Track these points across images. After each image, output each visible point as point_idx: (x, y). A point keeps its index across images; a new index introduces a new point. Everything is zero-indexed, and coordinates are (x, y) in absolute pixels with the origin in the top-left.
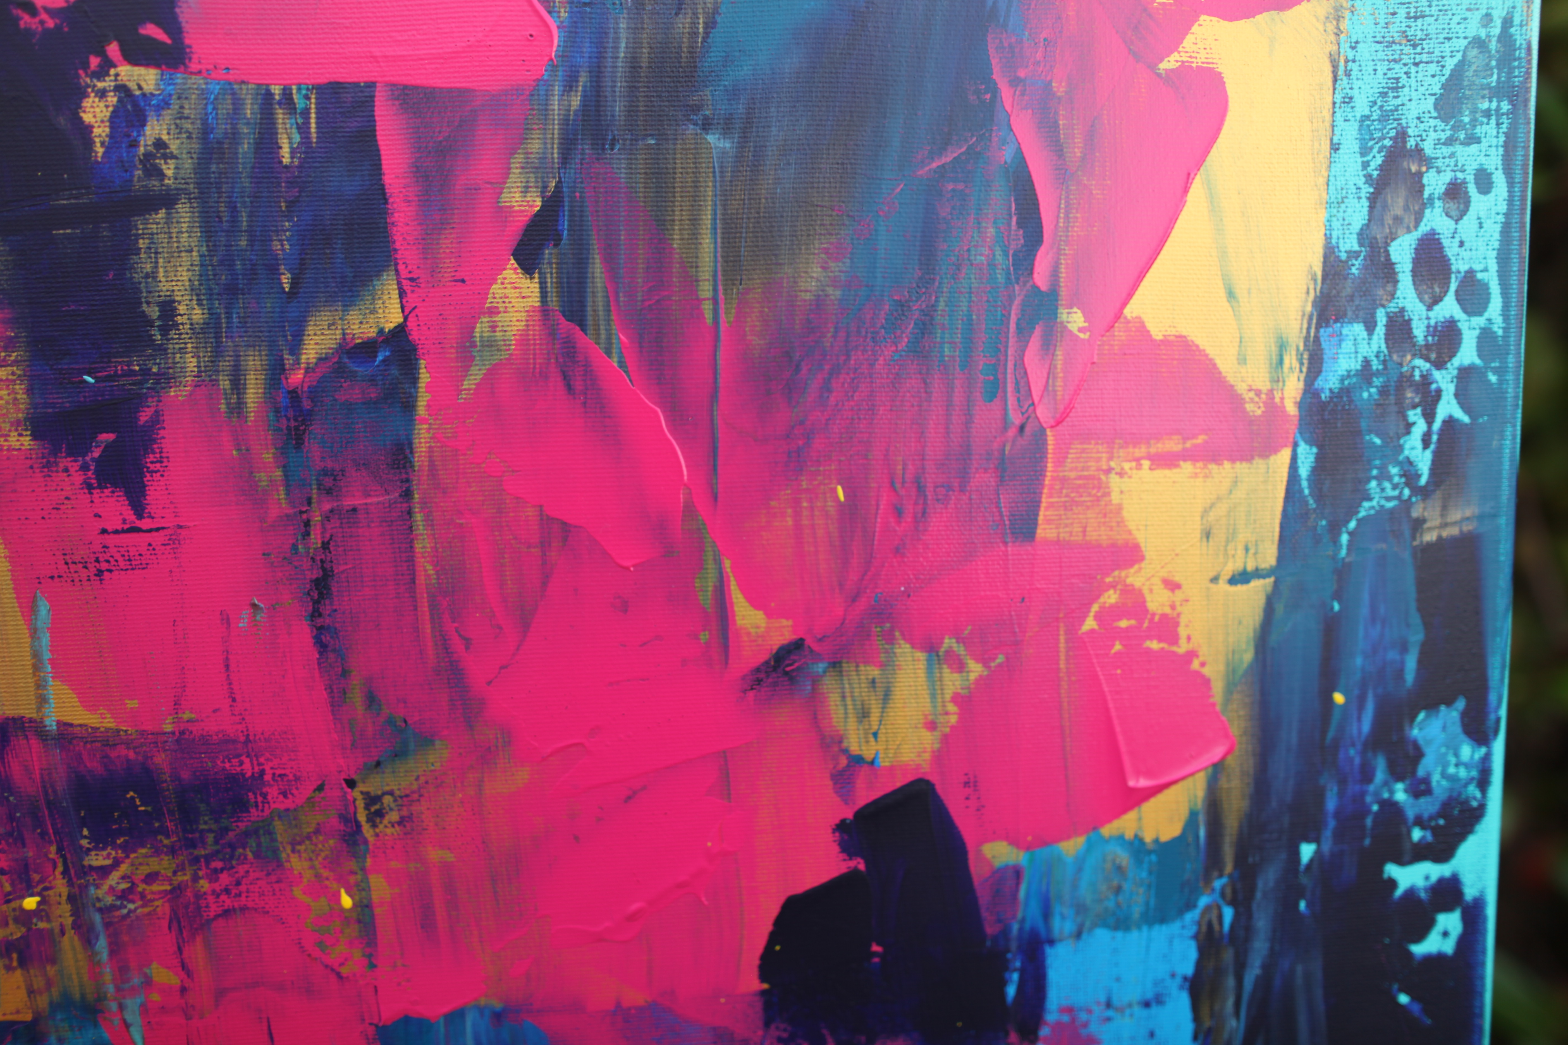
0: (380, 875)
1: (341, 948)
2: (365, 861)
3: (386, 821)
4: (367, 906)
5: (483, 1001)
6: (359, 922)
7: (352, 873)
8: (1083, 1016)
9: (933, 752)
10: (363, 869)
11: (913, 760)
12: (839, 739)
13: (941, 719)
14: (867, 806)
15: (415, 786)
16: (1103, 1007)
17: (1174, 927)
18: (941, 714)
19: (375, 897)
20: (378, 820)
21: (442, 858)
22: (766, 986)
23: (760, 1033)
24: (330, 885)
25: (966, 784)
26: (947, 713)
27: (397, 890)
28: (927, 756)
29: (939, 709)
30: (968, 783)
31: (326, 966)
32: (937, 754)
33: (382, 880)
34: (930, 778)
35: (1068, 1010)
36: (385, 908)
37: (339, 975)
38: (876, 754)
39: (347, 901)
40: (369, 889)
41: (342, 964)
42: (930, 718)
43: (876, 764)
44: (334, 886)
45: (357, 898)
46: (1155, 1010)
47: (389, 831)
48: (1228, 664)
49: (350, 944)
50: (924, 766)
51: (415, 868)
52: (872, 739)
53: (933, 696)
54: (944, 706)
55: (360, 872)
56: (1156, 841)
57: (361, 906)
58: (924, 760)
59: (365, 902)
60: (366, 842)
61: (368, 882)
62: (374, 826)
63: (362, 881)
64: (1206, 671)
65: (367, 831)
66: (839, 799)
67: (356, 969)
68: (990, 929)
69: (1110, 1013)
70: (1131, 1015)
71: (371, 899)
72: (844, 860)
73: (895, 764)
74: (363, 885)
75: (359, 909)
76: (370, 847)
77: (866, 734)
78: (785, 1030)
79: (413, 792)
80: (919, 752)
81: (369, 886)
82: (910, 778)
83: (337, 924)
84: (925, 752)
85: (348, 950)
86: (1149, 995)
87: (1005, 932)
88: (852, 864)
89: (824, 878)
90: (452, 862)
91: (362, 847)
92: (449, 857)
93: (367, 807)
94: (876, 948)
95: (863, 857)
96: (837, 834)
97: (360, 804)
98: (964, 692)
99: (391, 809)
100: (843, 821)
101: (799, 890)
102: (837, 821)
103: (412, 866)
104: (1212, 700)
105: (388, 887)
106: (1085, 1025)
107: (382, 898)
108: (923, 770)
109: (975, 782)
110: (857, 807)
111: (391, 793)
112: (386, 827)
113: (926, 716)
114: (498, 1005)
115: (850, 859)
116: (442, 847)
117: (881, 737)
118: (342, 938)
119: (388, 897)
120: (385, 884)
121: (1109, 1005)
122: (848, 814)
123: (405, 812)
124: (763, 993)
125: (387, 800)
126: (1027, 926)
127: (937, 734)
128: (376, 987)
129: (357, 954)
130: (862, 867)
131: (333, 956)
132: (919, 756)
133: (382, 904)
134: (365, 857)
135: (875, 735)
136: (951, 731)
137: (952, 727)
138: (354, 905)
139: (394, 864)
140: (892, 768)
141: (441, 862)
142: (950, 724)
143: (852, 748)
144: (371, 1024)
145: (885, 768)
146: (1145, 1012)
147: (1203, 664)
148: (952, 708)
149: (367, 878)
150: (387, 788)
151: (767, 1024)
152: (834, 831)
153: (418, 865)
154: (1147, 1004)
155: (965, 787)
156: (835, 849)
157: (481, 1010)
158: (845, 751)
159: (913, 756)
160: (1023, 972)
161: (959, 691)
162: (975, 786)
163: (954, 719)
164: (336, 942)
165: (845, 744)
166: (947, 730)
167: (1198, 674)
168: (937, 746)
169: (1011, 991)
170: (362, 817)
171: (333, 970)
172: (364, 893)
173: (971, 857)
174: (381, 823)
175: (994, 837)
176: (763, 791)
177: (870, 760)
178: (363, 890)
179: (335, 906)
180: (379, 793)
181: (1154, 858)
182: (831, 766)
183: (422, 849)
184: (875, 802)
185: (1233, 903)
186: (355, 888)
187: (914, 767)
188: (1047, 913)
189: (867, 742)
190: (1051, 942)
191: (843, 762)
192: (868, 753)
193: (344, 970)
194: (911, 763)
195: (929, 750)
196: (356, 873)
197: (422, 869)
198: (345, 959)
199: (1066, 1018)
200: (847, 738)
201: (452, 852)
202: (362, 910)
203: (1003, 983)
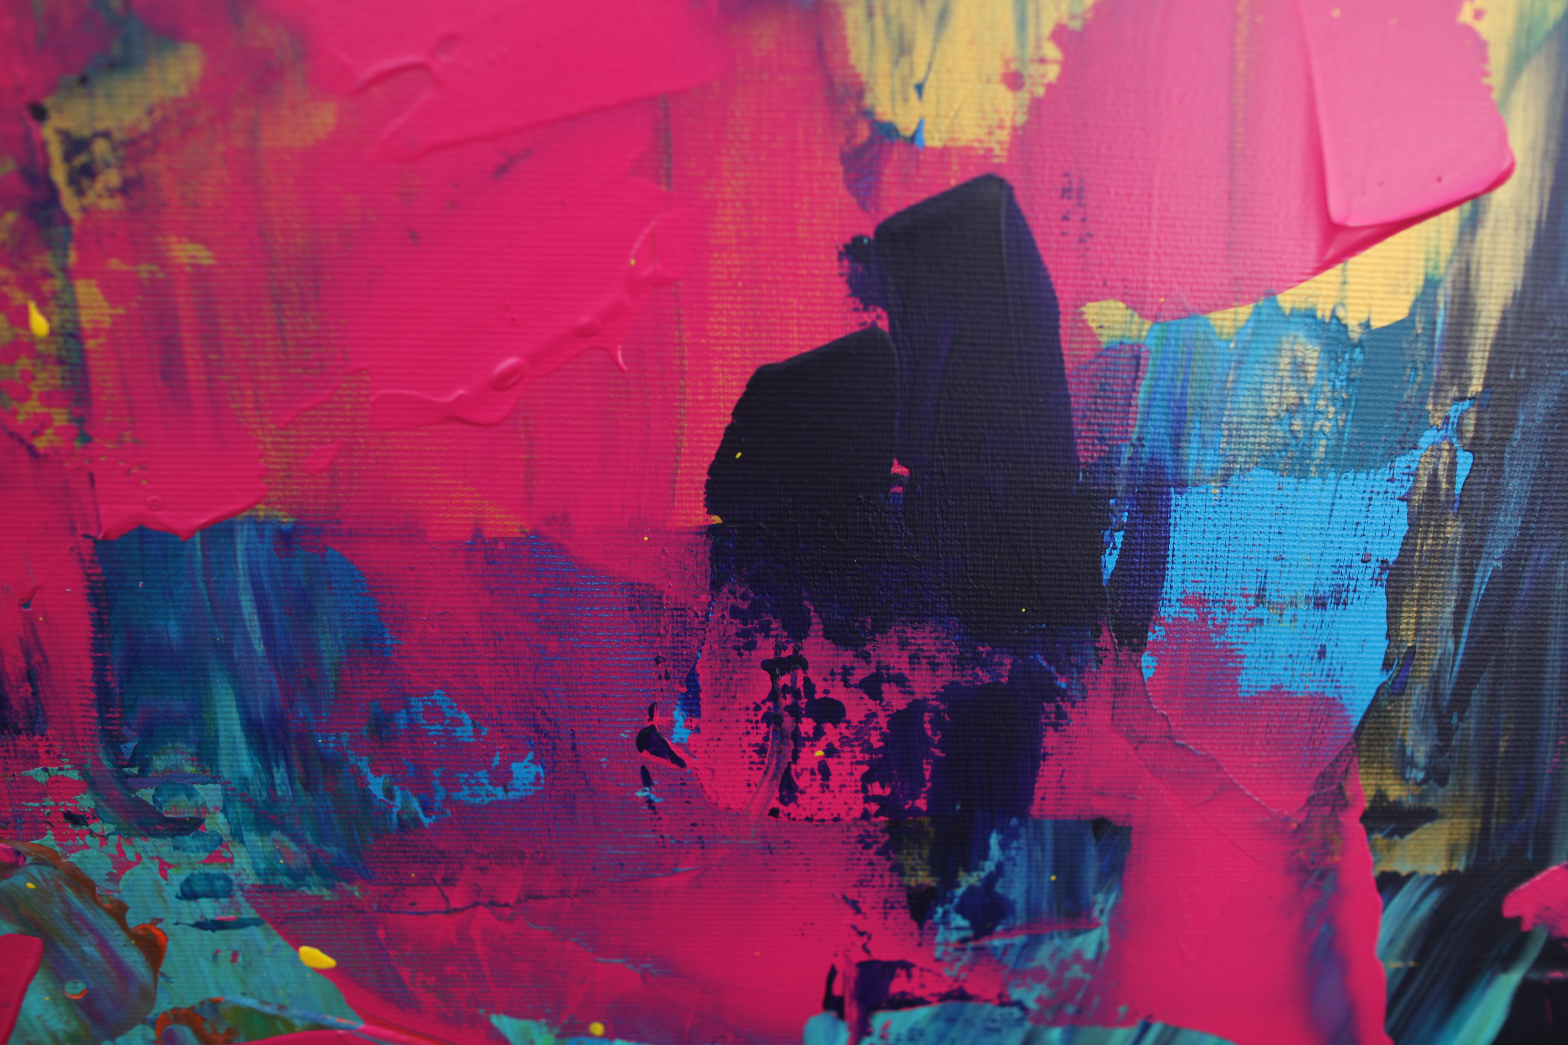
0: (93, 282)
1: (33, 406)
2: (66, 256)
3: (99, 186)
4: (72, 335)
5: (261, 511)
6: (60, 362)
7: (47, 275)
8: (1219, 613)
9: (1014, 128)
10: (65, 270)
11: (980, 141)
12: (858, 90)
13: (1032, 70)
14: (898, 216)
15: (146, 126)
16: (1252, 602)
17: (1378, 479)
18: (1032, 61)
19: (86, 318)
20: (85, 182)
21: (194, 257)
22: (717, 520)
23: (705, 598)
24: (11, 295)
25: (1065, 192)
26: (1043, 61)
27: (121, 311)
28: (1004, 135)
29: (1030, 51)
30: (1069, 190)
31: (11, 434)
32: (1020, 132)
33: (96, 290)
34: (1007, 176)
35: (1198, 602)
36: (101, 340)
37: (32, 449)
38: (921, 124)
39: (39, 324)
40: (74, 306)
41: (39, 433)
42: (1014, 66)
43: (917, 143)
44: (18, 296)
45: (56, 319)
46: (1330, 613)
47: (106, 204)
48: (1521, 17)
49: (48, 399)
50: (997, 151)
51: (150, 272)
52: (913, 95)
53: (1021, 25)
54: (1039, 47)
55: (59, 274)
56: (1367, 325)
57: (63, 335)
58: (999, 142)
59: (70, 326)
60: (66, 221)
61: (73, 293)
62: (80, 193)
63: (63, 291)
64: (1483, 28)
65: (70, 203)
66: (854, 201)
67: (58, 441)
68: (1086, 453)
69: (1260, 612)
70: (1294, 617)
71: (78, 322)
72: (856, 310)
73: (950, 144)
74: (66, 297)
75: (60, 339)
76: (74, 230)
77: (904, 85)
78: (744, 597)
79: (145, 136)
80: (990, 127)
81: (75, 300)
82: (973, 172)
83: (24, 363)
84: (1001, 127)
85: (45, 410)
86: (1325, 589)
87: (1109, 461)
88: (868, 318)
89: (821, 340)
90: (210, 266)
91: (62, 230)
92: (203, 256)
93: (68, 157)
94: (898, 469)
95: (885, 307)
96: (846, 263)
97: (55, 150)
98: (1076, 25)
99: (108, 165)
100: (857, 240)
101: (778, 357)
102: (848, 239)
103: (144, 270)
104: (1486, 81)
105: (105, 304)
106: (1221, 629)
107: (97, 322)
108: (996, 161)
109: (1080, 190)
110: (882, 218)
111: (106, 135)
112: (100, 196)
113: (1007, 62)
114: (287, 520)
115: (865, 310)
116: (193, 239)
117: (928, 90)
118: (35, 388)
119: (107, 322)
120: (100, 297)
121: (1260, 598)
122: (867, 228)
123: (130, 172)
124: (712, 529)
125: (101, 147)
126: (1145, 453)
127: (1024, 96)
128: (91, 475)
129: (60, 417)
130: (883, 325)
131: (21, 418)
132: (990, 133)
133: (96, 333)
134: (66, 248)
135: (920, 88)
136: (1047, 93)
137: (1049, 87)
138: (52, 333)
139: (115, 264)
140: (944, 153)
141: (193, 266)
142: (1046, 81)
143: (879, 109)
144: (86, 536)
145: (933, 150)
146: (1316, 616)
147: (1479, 14)
148: (1052, 51)
149: (72, 286)
150: (100, 126)
151: (716, 585)
152: (841, 256)
153: (154, 268)
154: (1320, 604)
155: (1062, 197)
156: (840, 289)
157: (259, 525)
158: (868, 114)
159: (981, 133)
160: (1130, 530)
161: (1065, 21)
162: (1079, 198)
163: (1053, 72)
164: (25, 396)
165: (868, 100)
166: (1040, 91)
167: (1468, 30)
168: (1021, 119)
169: (1110, 561)
170: (59, 175)
171: (22, 441)
172: (67, 312)
173: (1065, 321)
174: (91, 188)
175: (1104, 292)
176: (727, 174)
177: (908, 134)
178: (65, 306)
179: (21, 331)
180: (86, 133)
181: (1358, 354)
182: (842, 140)
183: (160, 239)
184: (912, 211)
185: (1473, 447)
186: (53, 303)
187: (981, 152)
188: (1177, 438)
189: (906, 100)
190: (1182, 485)
191: (864, 133)
192: (906, 123)
193: (40, 443)
194: (976, 145)
195: (1008, 123)
196: (51, 276)
197: (161, 276)
198: (41, 424)
199: (1192, 615)
200: (872, 90)
201: (209, 249)
202: (66, 342)
203: (1099, 549)
